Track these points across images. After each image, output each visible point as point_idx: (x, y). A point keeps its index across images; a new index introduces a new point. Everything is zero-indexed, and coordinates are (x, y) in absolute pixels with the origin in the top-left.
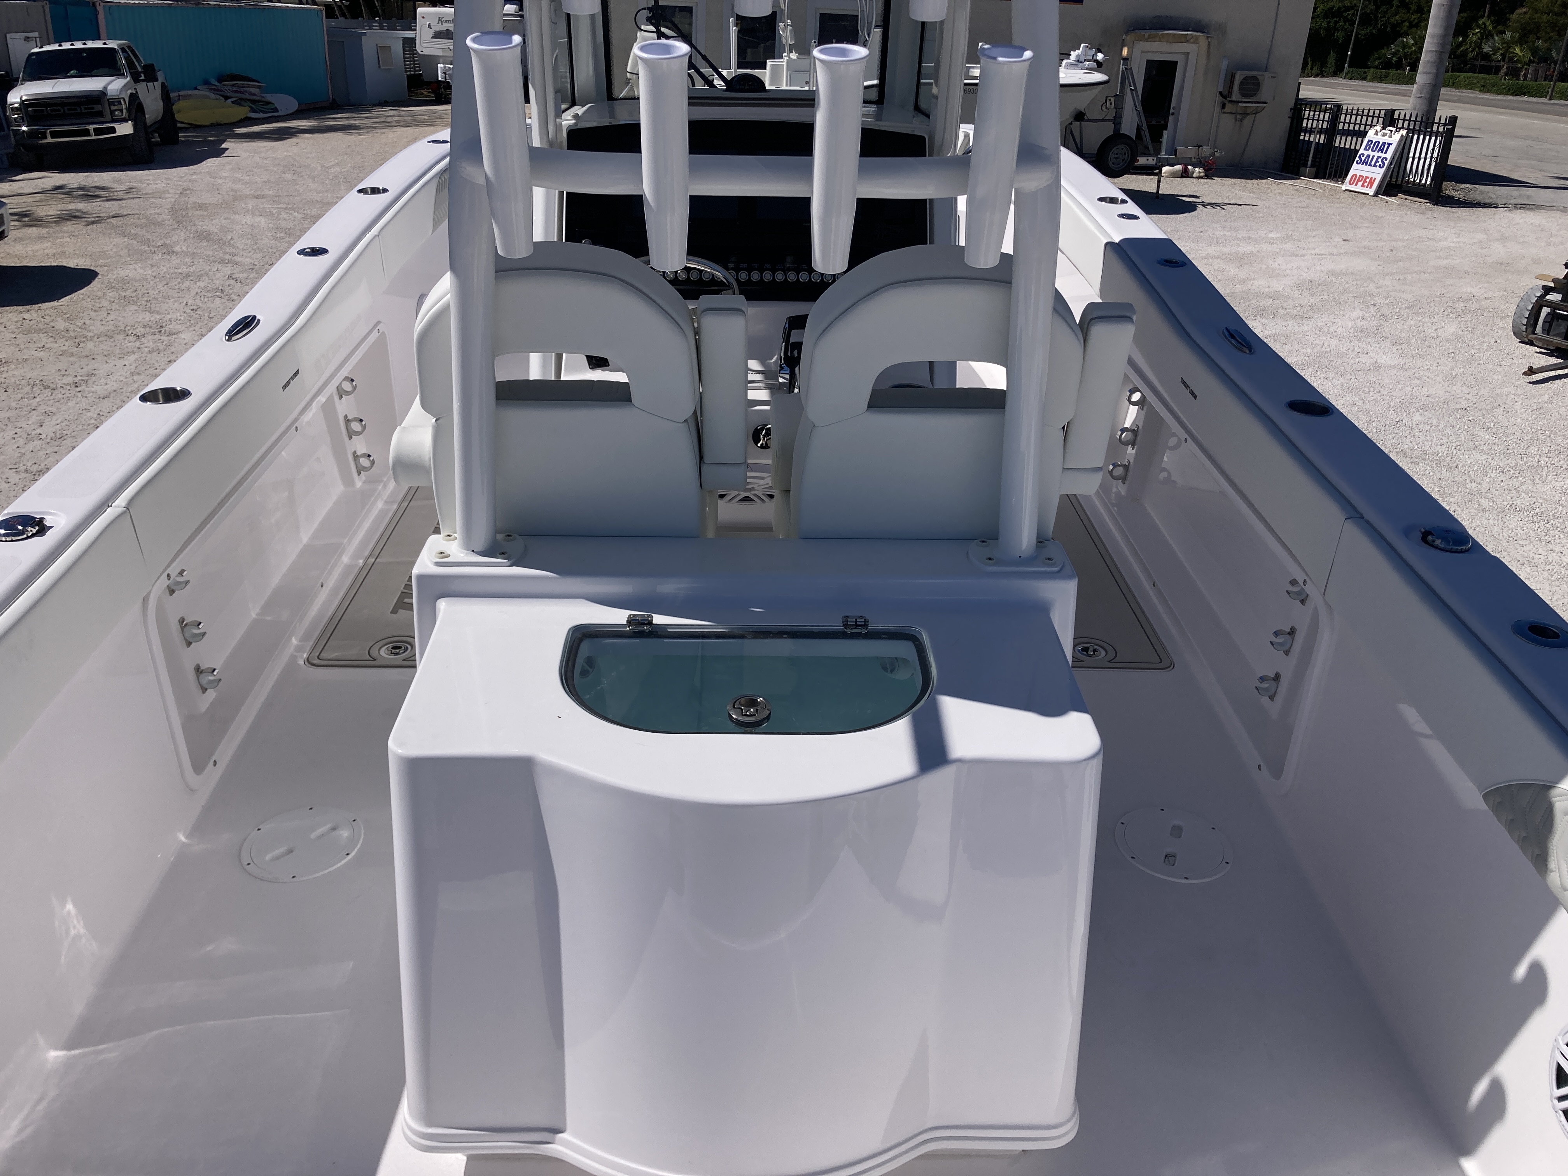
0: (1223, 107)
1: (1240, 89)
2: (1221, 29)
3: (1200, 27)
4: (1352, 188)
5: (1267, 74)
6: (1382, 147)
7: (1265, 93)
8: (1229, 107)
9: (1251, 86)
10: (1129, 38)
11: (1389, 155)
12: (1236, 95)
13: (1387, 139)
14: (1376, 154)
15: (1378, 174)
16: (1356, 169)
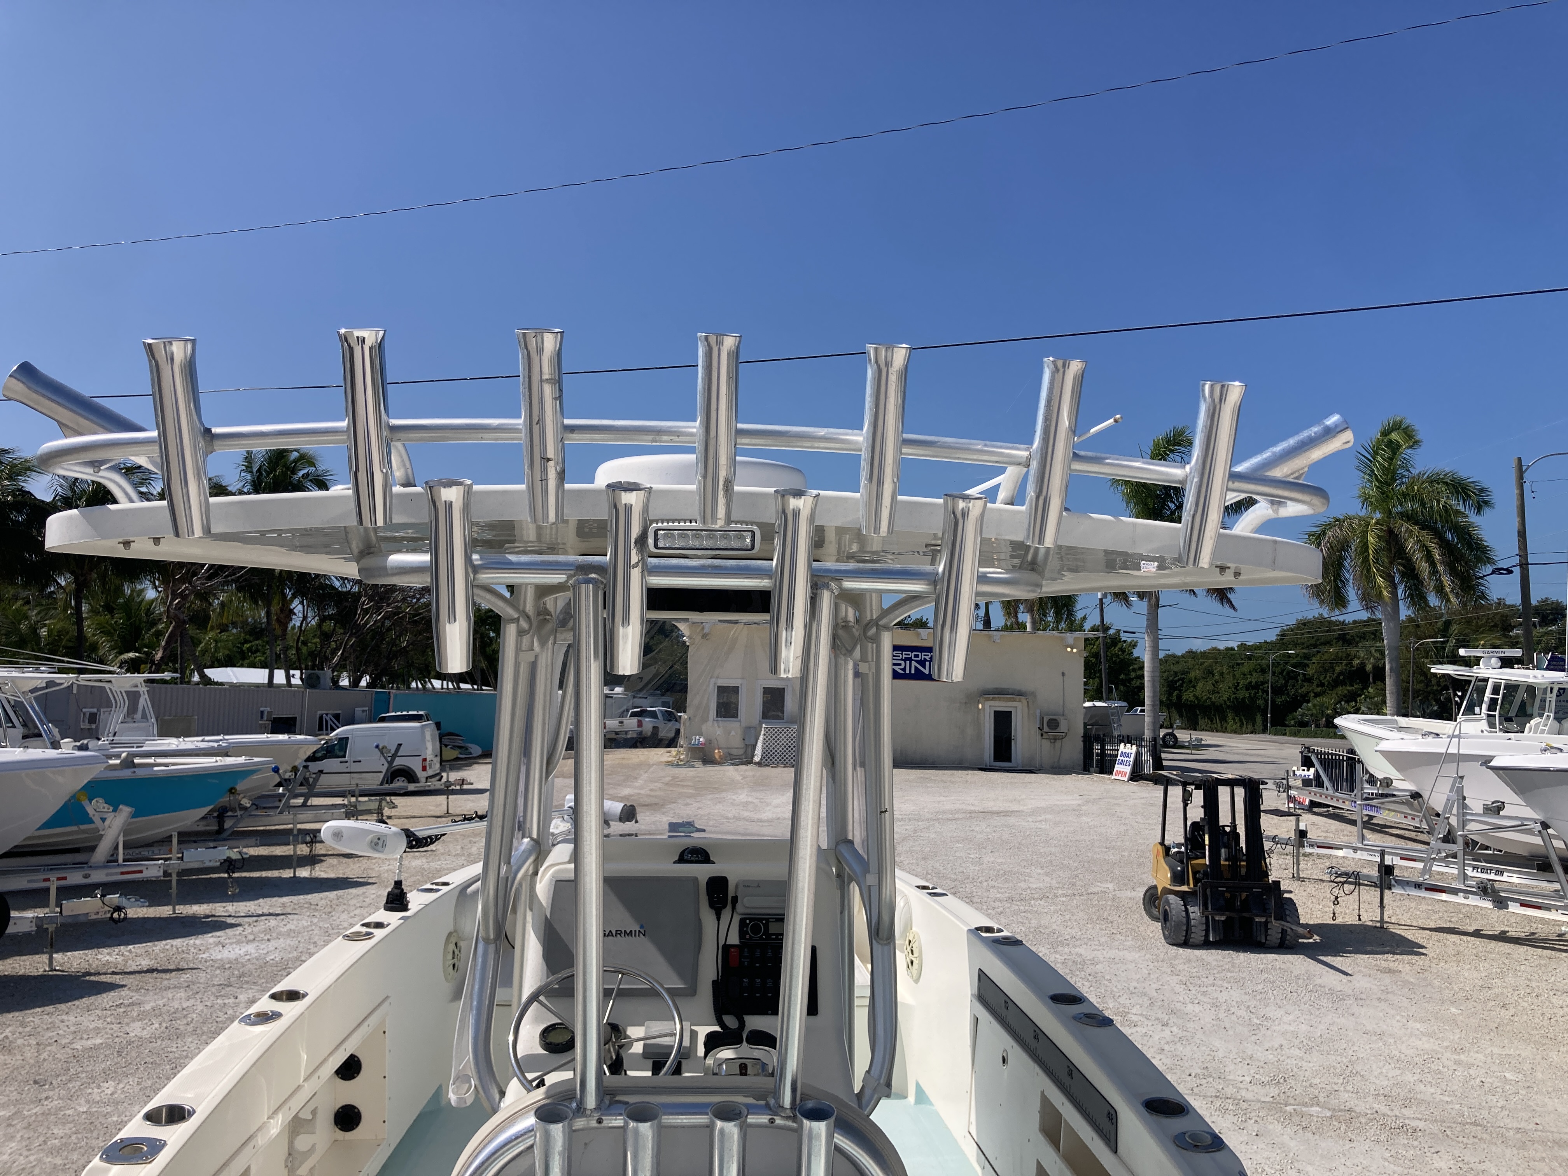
0: (1042, 735)
1: (1048, 725)
2: (1033, 694)
3: (1020, 694)
4: (1117, 777)
5: (1062, 718)
6: (1128, 755)
7: (1063, 727)
8: (1045, 736)
9: (1054, 724)
10: (981, 700)
11: (1132, 759)
12: (1046, 729)
13: (1130, 751)
14: (1126, 759)
15: (1128, 769)
16: (1118, 767)
